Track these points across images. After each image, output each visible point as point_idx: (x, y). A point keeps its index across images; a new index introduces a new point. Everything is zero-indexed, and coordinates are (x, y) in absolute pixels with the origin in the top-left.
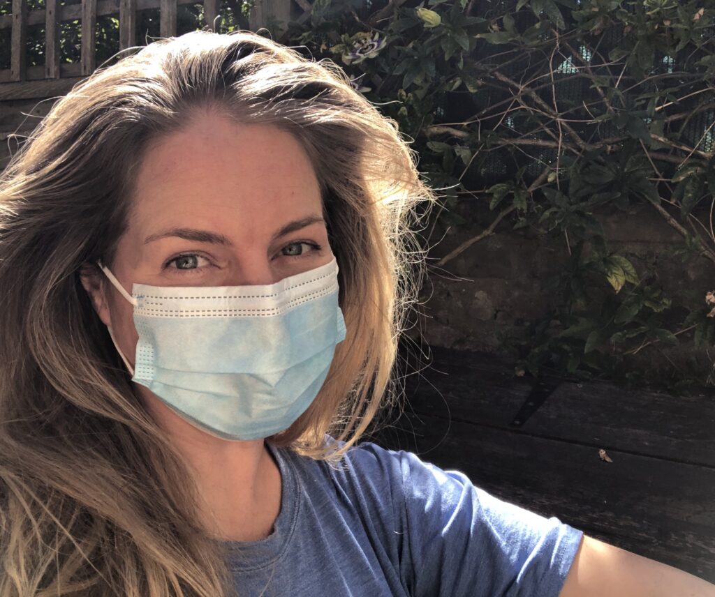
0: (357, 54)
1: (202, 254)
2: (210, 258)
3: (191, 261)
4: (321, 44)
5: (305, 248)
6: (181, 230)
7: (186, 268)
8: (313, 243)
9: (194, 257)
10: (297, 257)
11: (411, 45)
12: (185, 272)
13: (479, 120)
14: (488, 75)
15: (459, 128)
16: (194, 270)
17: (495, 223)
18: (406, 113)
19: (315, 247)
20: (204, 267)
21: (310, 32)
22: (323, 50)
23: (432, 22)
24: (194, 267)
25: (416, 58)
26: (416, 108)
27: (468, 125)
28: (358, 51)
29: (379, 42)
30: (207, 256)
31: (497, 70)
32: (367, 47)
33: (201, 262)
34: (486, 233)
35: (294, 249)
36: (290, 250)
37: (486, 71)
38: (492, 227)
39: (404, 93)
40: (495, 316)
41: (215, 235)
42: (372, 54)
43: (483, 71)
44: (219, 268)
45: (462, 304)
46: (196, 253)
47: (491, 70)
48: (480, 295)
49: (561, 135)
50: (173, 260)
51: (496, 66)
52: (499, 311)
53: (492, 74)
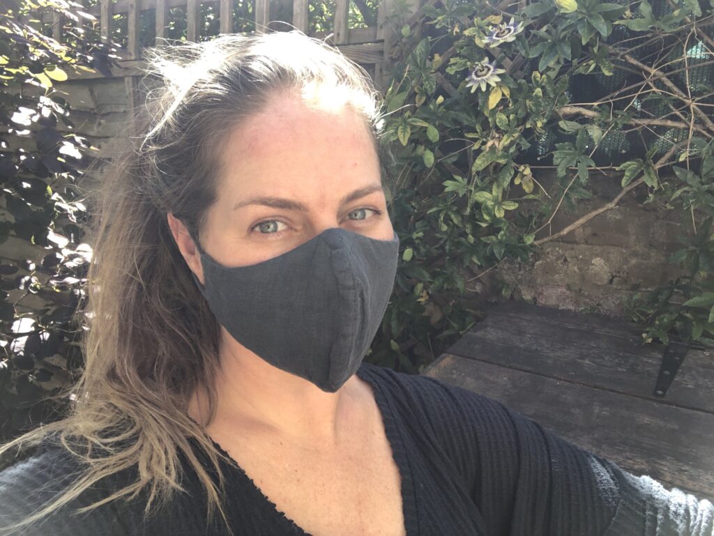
0: (494, 37)
1: (282, 219)
2: (288, 222)
3: (272, 226)
4: (454, 27)
5: (369, 214)
6: (265, 198)
7: (268, 232)
8: (375, 209)
9: (274, 222)
10: (361, 221)
11: (545, 28)
12: (267, 237)
13: (611, 101)
14: (619, 58)
15: (590, 108)
16: (275, 234)
17: (619, 197)
18: (541, 94)
19: (377, 212)
20: (284, 231)
21: (445, 16)
22: (456, 32)
23: (568, 8)
24: (275, 230)
25: (549, 41)
26: (549, 88)
27: (598, 105)
28: (495, 35)
29: (515, 25)
30: (285, 220)
31: (627, 54)
32: (504, 32)
33: (281, 226)
34: (611, 205)
35: (359, 214)
36: (356, 215)
37: (617, 55)
38: (616, 200)
39: (539, 75)
40: (611, 281)
41: (293, 203)
42: (510, 38)
43: (613, 54)
44: (296, 230)
45: (578, 268)
46: (276, 218)
47: (622, 53)
48: (598, 261)
49: (693, 117)
50: (256, 226)
51: (626, 50)
52: (616, 276)
53: (623, 57)
